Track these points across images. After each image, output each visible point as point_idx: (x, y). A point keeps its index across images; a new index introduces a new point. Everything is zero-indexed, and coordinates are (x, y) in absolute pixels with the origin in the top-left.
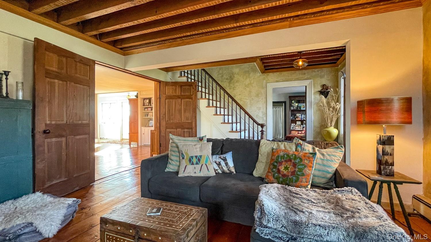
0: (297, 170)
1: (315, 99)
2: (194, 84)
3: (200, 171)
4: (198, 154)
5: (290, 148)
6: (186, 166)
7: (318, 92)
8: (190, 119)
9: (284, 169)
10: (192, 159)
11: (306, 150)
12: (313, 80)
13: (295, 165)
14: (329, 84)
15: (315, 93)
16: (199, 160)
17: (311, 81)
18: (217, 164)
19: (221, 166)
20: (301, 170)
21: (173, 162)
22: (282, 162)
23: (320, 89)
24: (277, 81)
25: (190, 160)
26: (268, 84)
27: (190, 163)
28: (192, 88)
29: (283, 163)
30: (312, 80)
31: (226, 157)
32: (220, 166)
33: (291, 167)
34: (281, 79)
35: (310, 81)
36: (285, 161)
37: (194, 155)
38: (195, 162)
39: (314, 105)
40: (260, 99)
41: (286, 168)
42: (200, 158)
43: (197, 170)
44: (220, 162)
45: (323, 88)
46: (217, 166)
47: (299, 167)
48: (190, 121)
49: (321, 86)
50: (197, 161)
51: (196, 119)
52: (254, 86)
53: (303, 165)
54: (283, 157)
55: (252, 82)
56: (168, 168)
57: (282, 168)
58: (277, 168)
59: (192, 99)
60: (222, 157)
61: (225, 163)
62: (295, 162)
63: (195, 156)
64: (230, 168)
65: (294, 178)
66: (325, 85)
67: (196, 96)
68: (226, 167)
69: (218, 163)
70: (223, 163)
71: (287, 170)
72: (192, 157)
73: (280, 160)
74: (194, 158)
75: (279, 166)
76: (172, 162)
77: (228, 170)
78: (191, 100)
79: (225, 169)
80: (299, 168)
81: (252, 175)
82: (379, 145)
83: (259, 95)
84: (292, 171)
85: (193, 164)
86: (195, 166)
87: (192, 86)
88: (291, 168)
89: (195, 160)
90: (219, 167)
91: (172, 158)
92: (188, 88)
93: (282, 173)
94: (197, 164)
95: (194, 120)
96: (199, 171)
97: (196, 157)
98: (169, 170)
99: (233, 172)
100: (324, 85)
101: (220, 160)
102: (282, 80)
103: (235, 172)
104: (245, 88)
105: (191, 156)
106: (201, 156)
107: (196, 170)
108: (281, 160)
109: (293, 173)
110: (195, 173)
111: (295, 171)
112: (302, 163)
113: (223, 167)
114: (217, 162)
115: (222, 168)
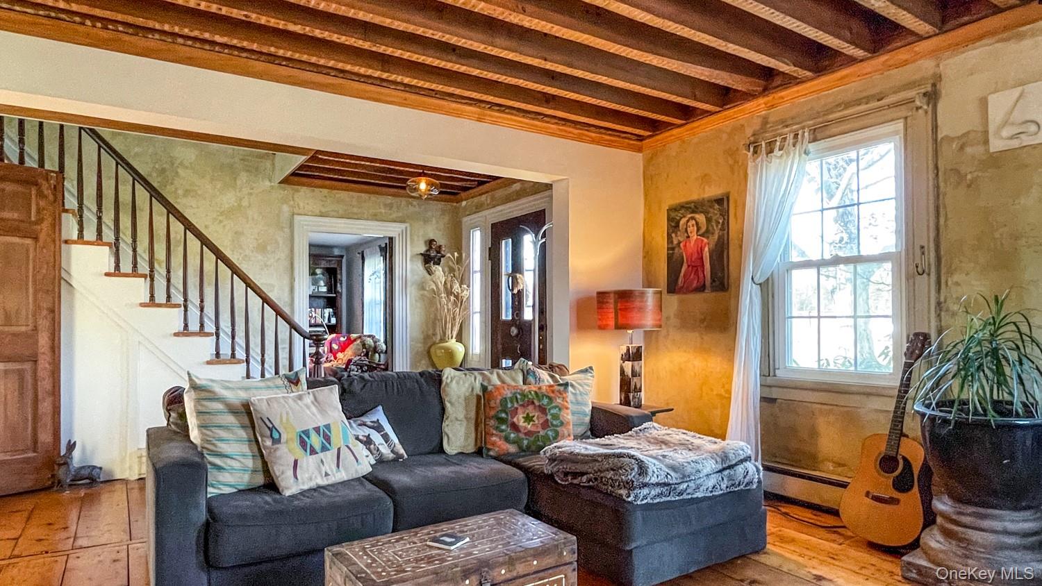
0: (549, 417)
1: (412, 271)
2: (47, 180)
3: (338, 466)
4: (321, 423)
5: (514, 380)
6: (296, 462)
7: (420, 256)
8: (22, 322)
9: (524, 422)
10: (308, 437)
11: (543, 381)
12: (411, 225)
13: (543, 410)
14: (441, 240)
15: (412, 257)
16: (327, 438)
17: (406, 228)
18: (361, 441)
19: (375, 445)
20: (556, 417)
21: (229, 461)
22: (517, 409)
23: (423, 249)
24: (322, 215)
25: (303, 444)
26: (297, 218)
27: (306, 451)
28: (34, 192)
29: (520, 410)
30: (408, 225)
31: (378, 420)
32: (372, 446)
33: (536, 414)
34: (333, 211)
35: (403, 226)
36: (523, 406)
37: (310, 427)
38: (317, 447)
39: (411, 286)
40: (272, 260)
41: (528, 419)
42: (329, 433)
43: (330, 468)
44: (369, 435)
45: (431, 248)
46: (365, 447)
47: (552, 411)
48: (23, 329)
49: (426, 242)
50: (323, 443)
51: (53, 319)
52: (250, 218)
53: (556, 407)
54: (514, 398)
55: (245, 203)
56: (213, 486)
57: (520, 420)
58: (509, 423)
59: (36, 239)
60: (369, 423)
61: (382, 435)
62: (542, 404)
63: (314, 428)
64: (395, 446)
65: (550, 433)
66: (433, 240)
67: (56, 225)
68: (386, 445)
69: (365, 439)
70: (377, 438)
71: (531, 423)
72: (306, 433)
73: (509, 405)
74: (313, 435)
75: (512, 418)
76: (226, 463)
77: (392, 451)
78: (28, 241)
79: (385, 450)
80: (552, 415)
81: (444, 452)
82: (626, 362)
83: (269, 248)
84: (541, 421)
85: (313, 452)
86: (321, 455)
87: (36, 184)
88: (538, 418)
89: (315, 441)
90: (369, 449)
91: (224, 447)
92: (15, 194)
93: (522, 430)
94: (324, 449)
95: (44, 324)
96: (334, 467)
97: (317, 430)
98: (219, 489)
99: (401, 456)
100: (431, 242)
101: (367, 431)
102: (334, 214)
103: (406, 456)
104: (221, 218)
105: (303, 432)
106: (328, 427)
107: (328, 468)
108: (512, 406)
109: (545, 425)
110: (327, 474)
111: (547, 420)
112: (554, 405)
113: (380, 447)
114: (361, 437)
115: (378, 450)
